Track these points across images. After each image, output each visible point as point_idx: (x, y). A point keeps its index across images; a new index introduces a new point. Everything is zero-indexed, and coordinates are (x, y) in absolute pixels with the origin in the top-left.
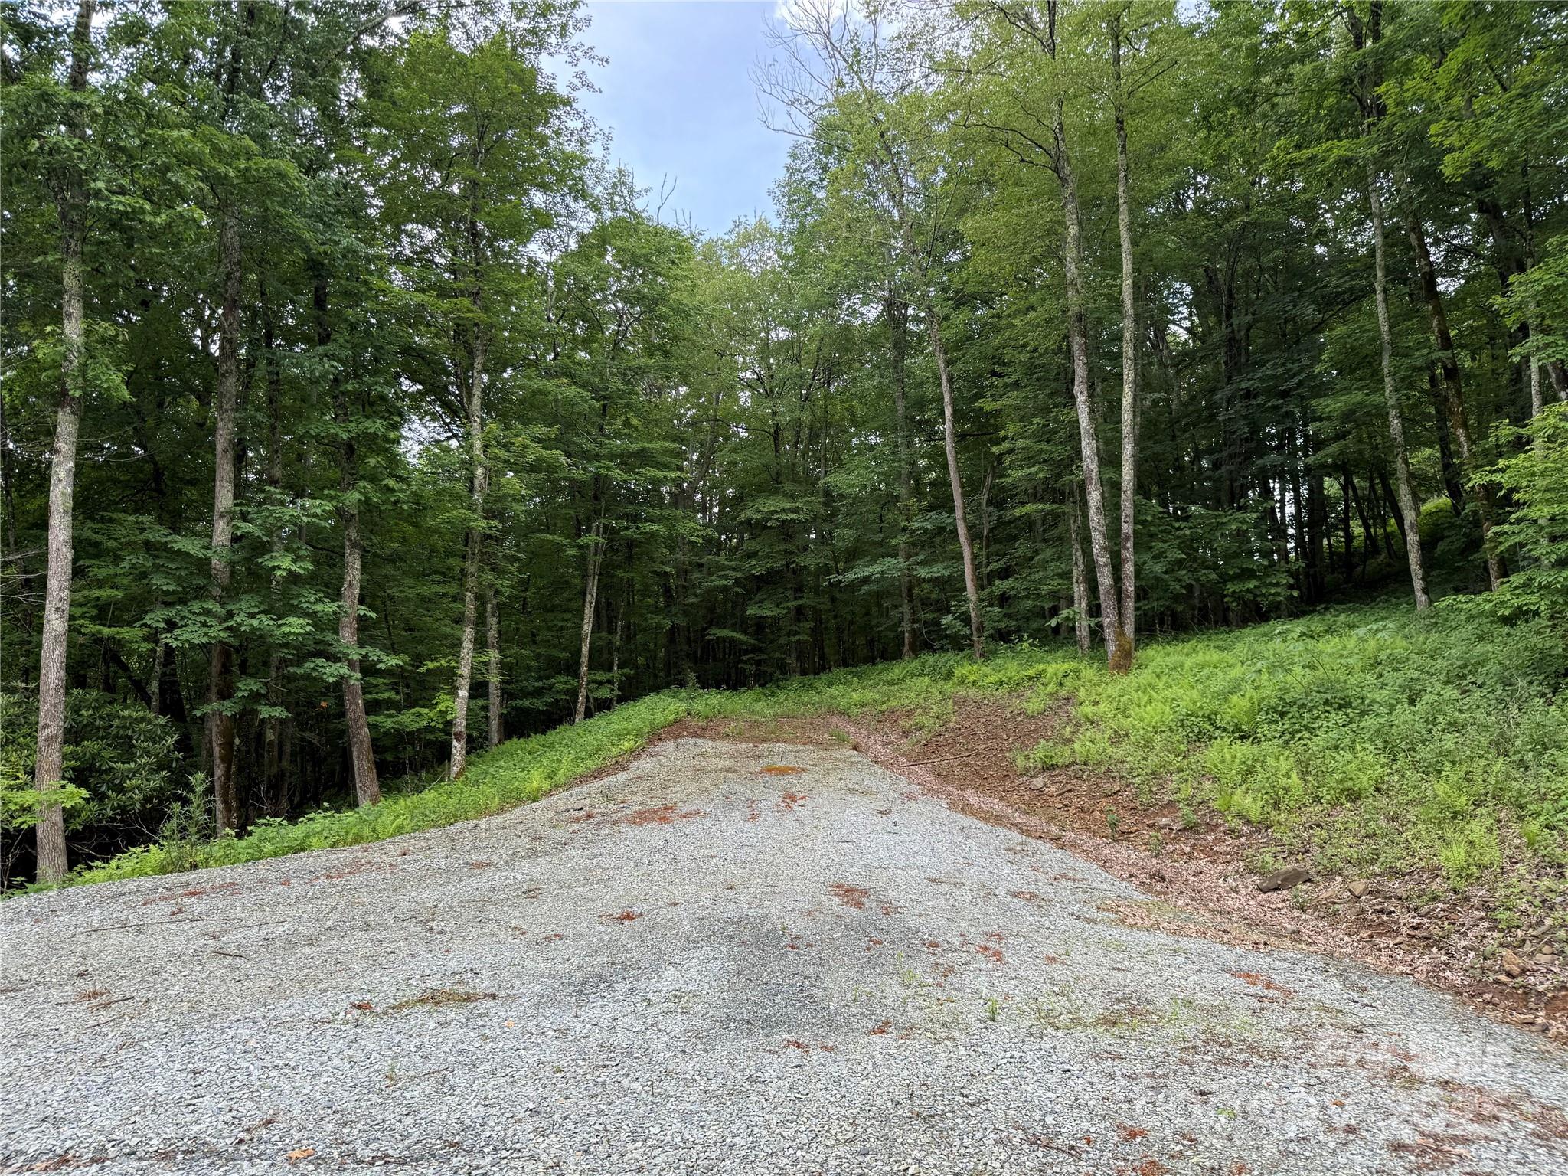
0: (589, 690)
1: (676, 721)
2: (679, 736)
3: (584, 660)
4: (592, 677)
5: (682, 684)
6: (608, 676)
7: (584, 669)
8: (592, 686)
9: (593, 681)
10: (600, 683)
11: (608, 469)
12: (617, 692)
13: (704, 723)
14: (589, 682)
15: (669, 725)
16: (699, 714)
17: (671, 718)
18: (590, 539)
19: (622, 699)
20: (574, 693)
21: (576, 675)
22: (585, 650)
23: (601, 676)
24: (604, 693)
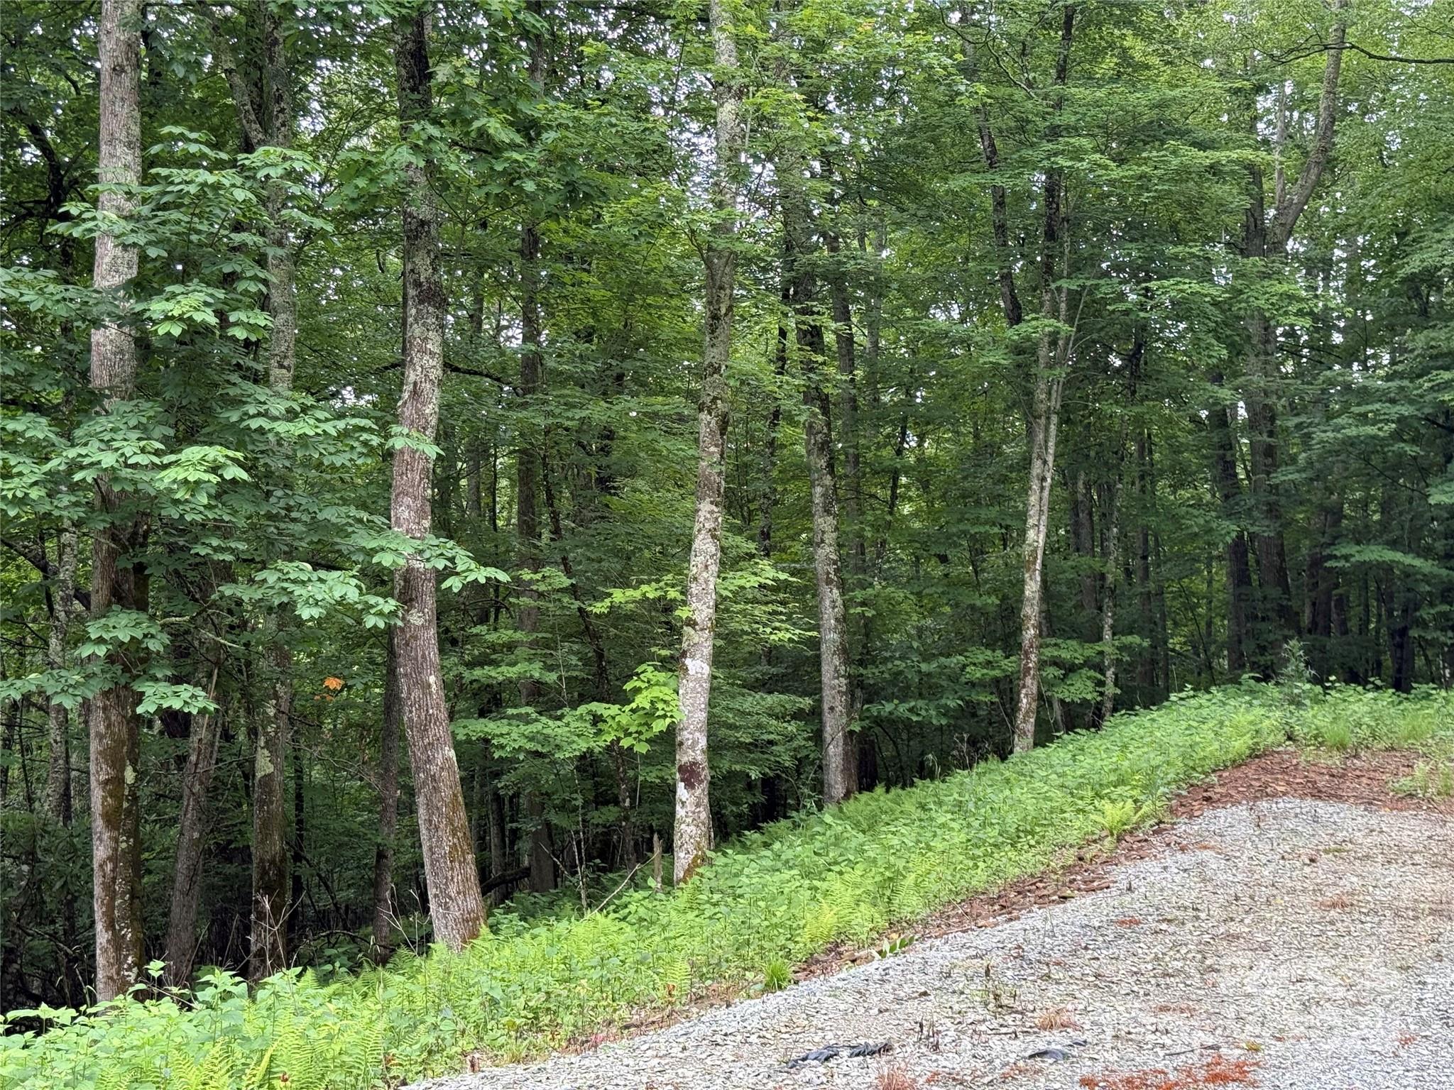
0: (1043, 681)
1: (1255, 754)
2: (1264, 793)
3: (1031, 611)
4: (1049, 652)
5: (1267, 674)
6: (1090, 651)
7: (1030, 633)
8: (1052, 672)
9: (1056, 663)
10: (1070, 669)
11: (1077, 154)
12: (1111, 690)
13: (1336, 760)
14: (1042, 664)
15: (1236, 764)
16: (1318, 739)
17: (1240, 745)
18: (1037, 326)
19: (1124, 704)
20: (1006, 689)
21: (1010, 642)
22: (1032, 588)
23: (1071, 651)
24: (1080, 689)
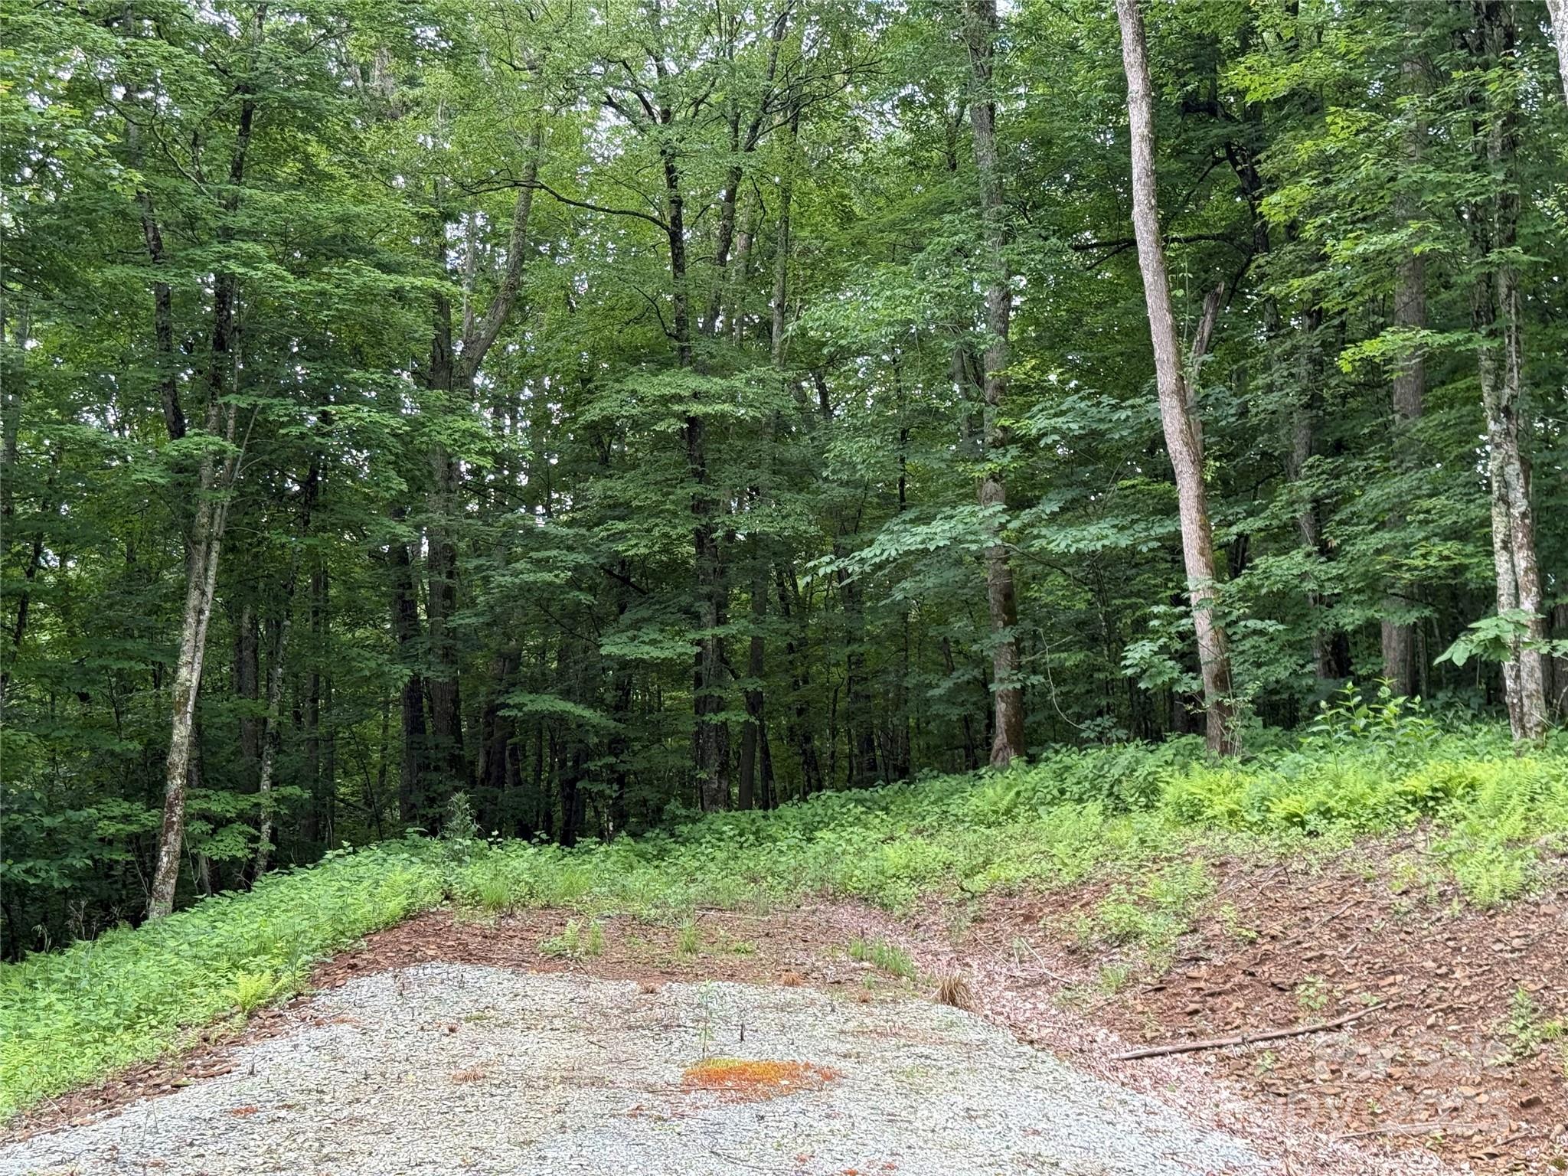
0: (188, 837)
1: (409, 915)
2: (414, 958)
3: (179, 758)
4: (197, 805)
5: (434, 827)
6: (245, 803)
7: (176, 783)
8: (199, 827)
9: (205, 816)
10: (219, 823)
11: (250, 261)
12: (265, 846)
13: (488, 921)
14: (188, 818)
15: (390, 927)
16: (475, 898)
17: (394, 906)
18: (200, 442)
19: (278, 862)
20: (146, 846)
21: (153, 793)
22: (182, 732)
23: (222, 803)
24: (231, 846)
